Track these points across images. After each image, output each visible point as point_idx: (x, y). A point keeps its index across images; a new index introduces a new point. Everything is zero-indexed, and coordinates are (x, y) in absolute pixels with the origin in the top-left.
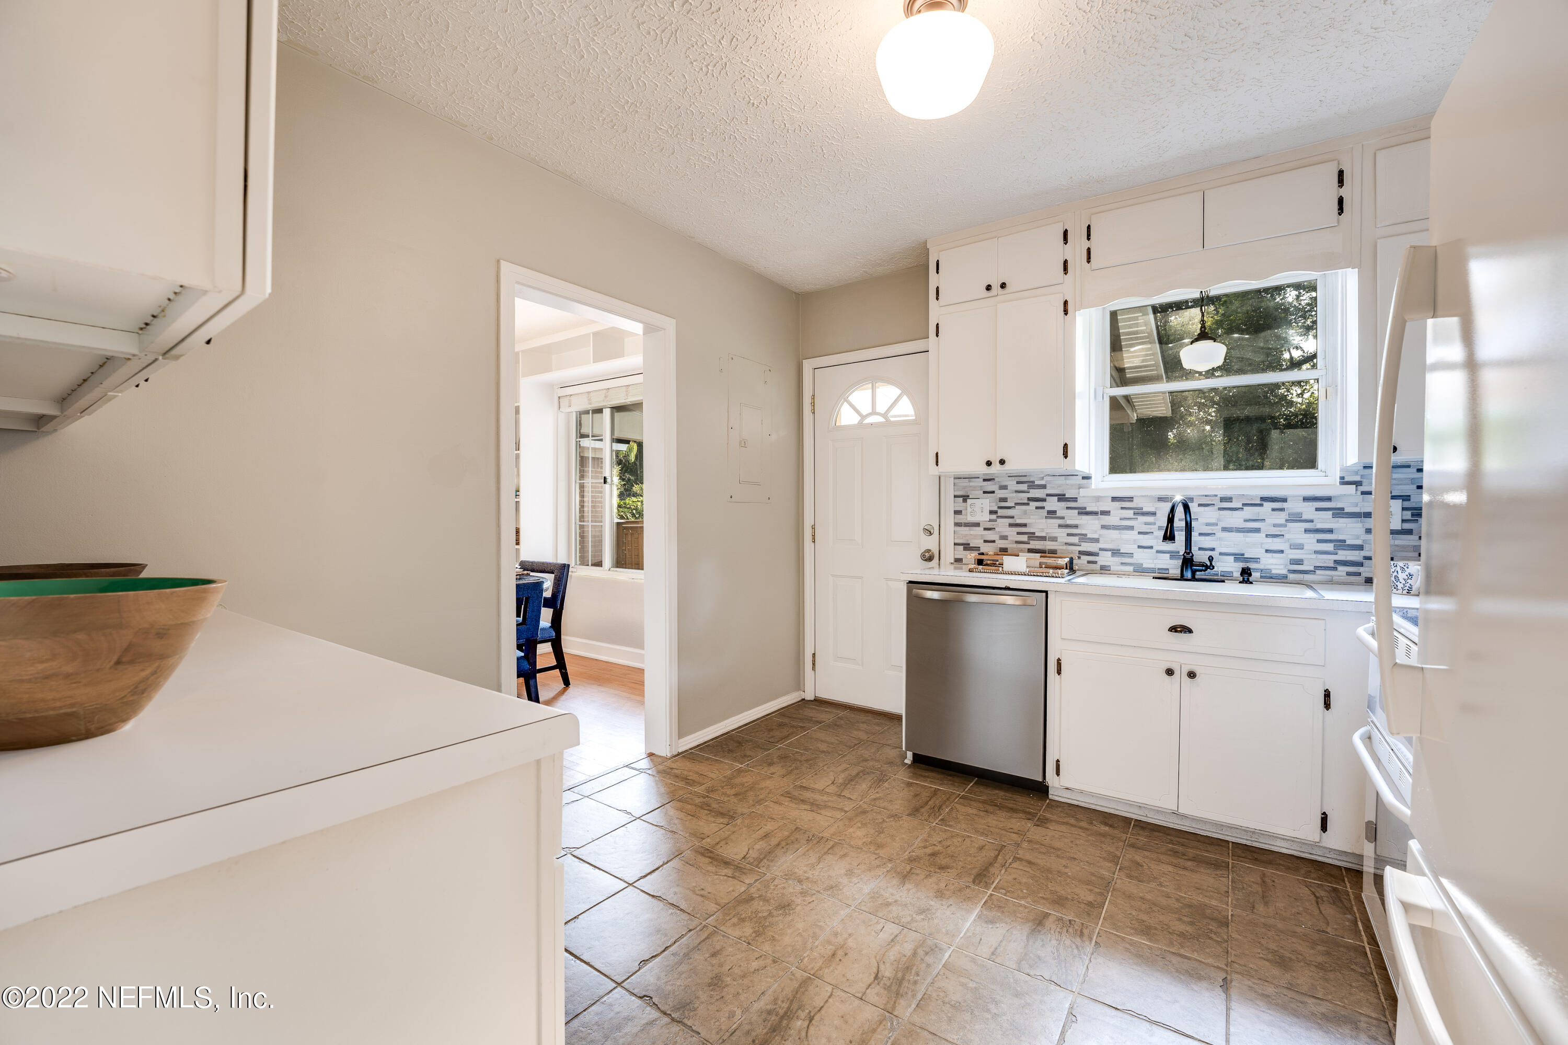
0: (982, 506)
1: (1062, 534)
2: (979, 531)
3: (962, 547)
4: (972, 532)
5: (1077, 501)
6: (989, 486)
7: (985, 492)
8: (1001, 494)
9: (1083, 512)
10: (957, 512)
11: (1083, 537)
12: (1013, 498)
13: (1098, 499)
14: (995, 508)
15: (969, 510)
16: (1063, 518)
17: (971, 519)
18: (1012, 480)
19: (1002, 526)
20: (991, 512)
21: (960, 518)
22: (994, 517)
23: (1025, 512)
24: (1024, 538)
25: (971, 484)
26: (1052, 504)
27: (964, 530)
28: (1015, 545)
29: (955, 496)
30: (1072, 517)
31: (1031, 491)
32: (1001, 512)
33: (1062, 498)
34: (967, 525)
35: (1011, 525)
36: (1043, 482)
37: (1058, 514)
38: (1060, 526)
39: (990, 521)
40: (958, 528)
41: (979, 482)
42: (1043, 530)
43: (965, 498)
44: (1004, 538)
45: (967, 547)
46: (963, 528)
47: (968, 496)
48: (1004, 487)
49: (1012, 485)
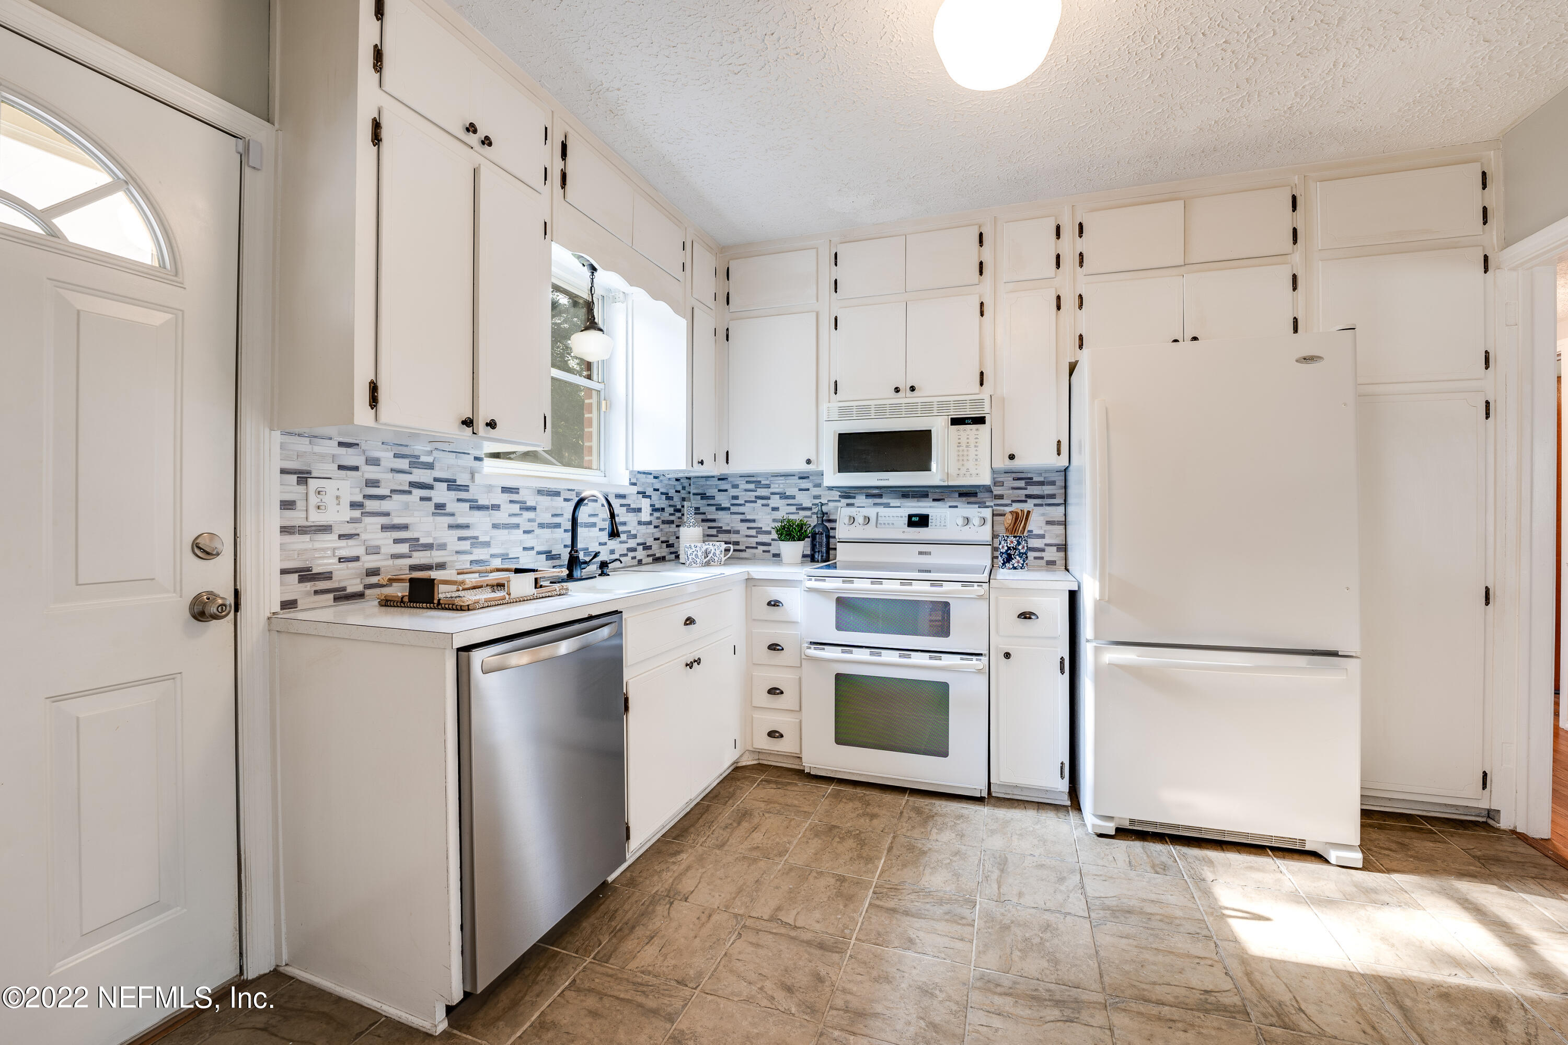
0: (338, 493)
1: (451, 538)
2: (329, 540)
3: (295, 577)
4: (317, 545)
5: (468, 491)
6: (350, 457)
7: (341, 467)
8: (371, 472)
9: (476, 507)
10: (287, 505)
11: (475, 542)
12: (389, 482)
13: (490, 488)
14: (359, 498)
15: (314, 500)
16: (453, 515)
17: (316, 518)
18: (387, 450)
19: (371, 529)
20: (354, 505)
21: (295, 518)
22: (357, 513)
23: (407, 506)
24: (404, 548)
25: (317, 449)
26: (441, 494)
27: (300, 542)
28: (390, 562)
29: (283, 471)
30: (463, 513)
31: (415, 471)
32: (371, 505)
33: (452, 485)
34: (303, 530)
35: (384, 528)
36: (429, 459)
37: (449, 509)
38: (451, 527)
39: (353, 521)
40: (288, 538)
41: (330, 448)
42: (428, 534)
43: (303, 477)
44: (374, 550)
45: (306, 575)
46: (297, 538)
47: (309, 472)
48: (374, 462)
49: (386, 457)
